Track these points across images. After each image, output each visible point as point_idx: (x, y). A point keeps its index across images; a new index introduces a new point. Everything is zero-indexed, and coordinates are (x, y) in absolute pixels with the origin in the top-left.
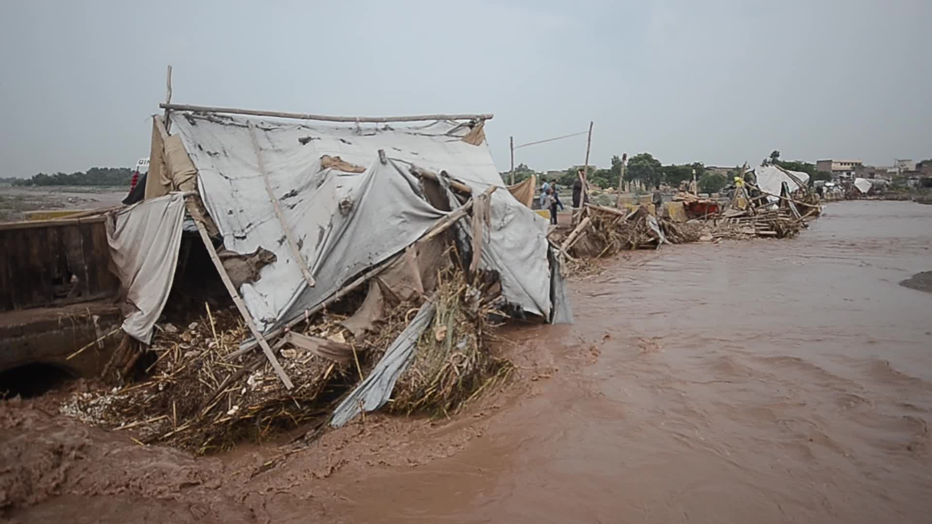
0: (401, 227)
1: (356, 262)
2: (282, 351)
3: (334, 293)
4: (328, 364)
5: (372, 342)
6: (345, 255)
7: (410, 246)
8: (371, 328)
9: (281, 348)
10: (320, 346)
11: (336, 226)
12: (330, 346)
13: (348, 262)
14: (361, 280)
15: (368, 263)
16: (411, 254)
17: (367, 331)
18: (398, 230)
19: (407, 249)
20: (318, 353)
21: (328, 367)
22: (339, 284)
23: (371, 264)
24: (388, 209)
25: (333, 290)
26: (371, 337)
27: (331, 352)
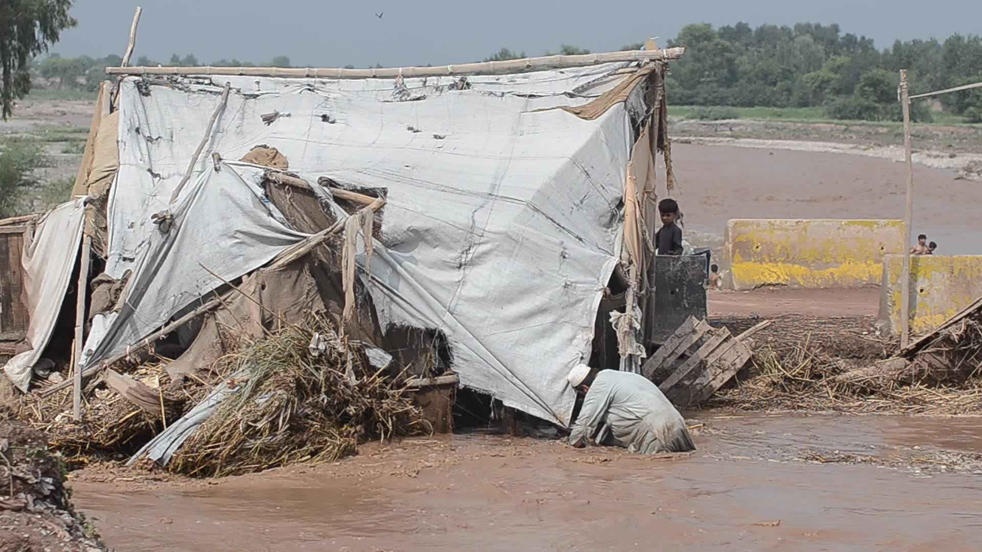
0: (235, 250)
1: (182, 291)
2: (97, 390)
3: (160, 329)
4: (131, 409)
5: (192, 395)
6: (168, 280)
7: (249, 274)
8: (192, 375)
9: (96, 387)
10: (130, 388)
11: (154, 245)
12: (138, 389)
13: (173, 290)
14: (191, 315)
15: (197, 294)
16: (250, 286)
17: (186, 379)
18: (230, 253)
19: (244, 279)
20: (125, 395)
21: (130, 412)
22: (164, 317)
23: (200, 294)
24: (220, 226)
25: (159, 324)
26: (194, 387)
27: (138, 396)
